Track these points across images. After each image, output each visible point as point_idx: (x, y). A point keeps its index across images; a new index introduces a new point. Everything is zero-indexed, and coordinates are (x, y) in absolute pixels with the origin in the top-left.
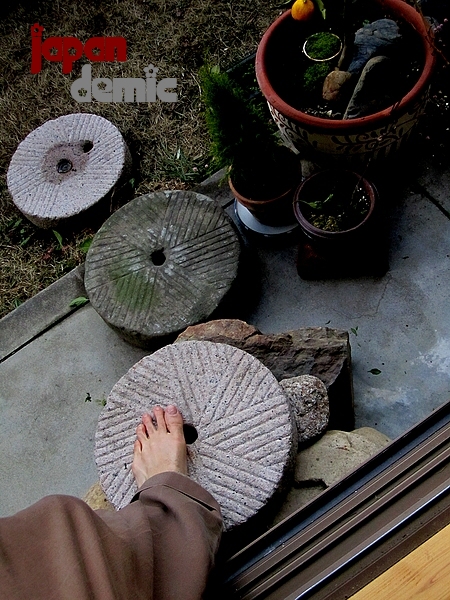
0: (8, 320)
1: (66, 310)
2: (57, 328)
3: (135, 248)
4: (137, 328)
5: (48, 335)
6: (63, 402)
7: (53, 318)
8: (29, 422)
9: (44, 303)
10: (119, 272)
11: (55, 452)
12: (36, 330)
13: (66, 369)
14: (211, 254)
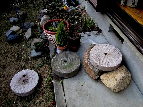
0: (56, 97)
1: (61, 85)
2: (64, 87)
3: (61, 64)
4: (77, 67)
5: (65, 89)
6: (81, 90)
7: (62, 88)
8: (82, 98)
9: (57, 88)
10: (64, 67)
11: (90, 94)
12: (62, 92)
13: (74, 88)
14: (70, 55)
